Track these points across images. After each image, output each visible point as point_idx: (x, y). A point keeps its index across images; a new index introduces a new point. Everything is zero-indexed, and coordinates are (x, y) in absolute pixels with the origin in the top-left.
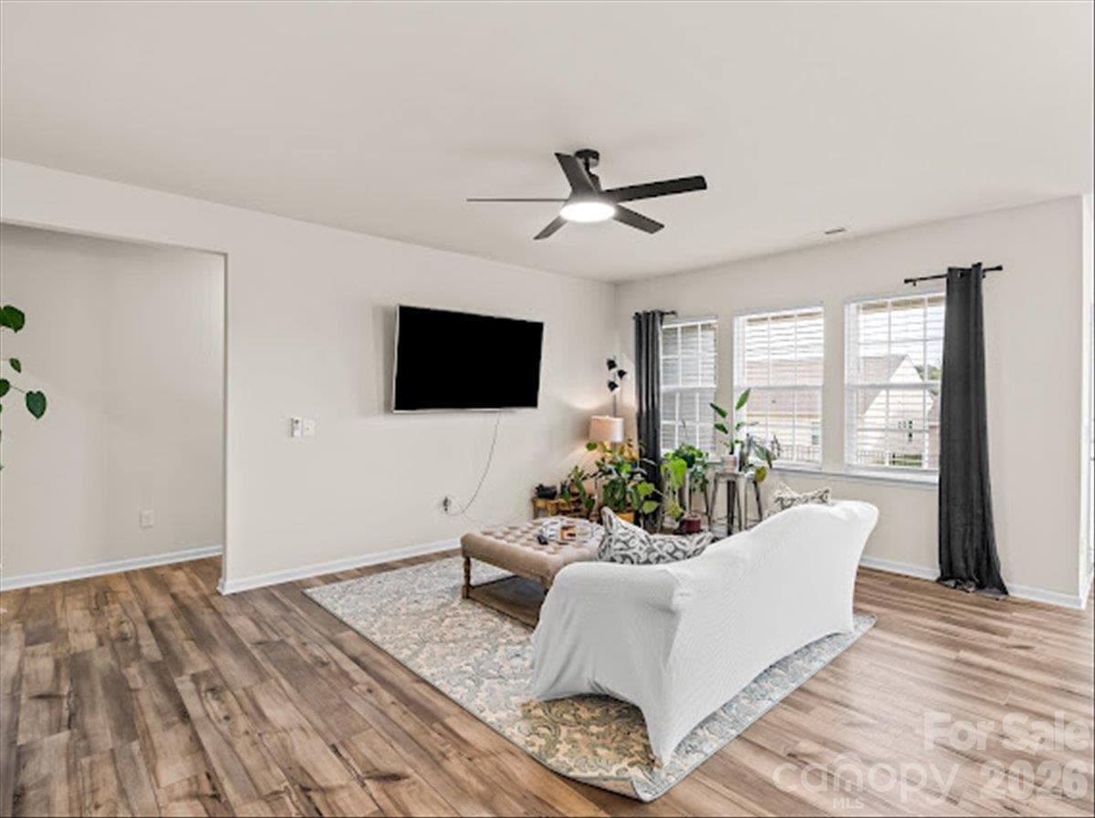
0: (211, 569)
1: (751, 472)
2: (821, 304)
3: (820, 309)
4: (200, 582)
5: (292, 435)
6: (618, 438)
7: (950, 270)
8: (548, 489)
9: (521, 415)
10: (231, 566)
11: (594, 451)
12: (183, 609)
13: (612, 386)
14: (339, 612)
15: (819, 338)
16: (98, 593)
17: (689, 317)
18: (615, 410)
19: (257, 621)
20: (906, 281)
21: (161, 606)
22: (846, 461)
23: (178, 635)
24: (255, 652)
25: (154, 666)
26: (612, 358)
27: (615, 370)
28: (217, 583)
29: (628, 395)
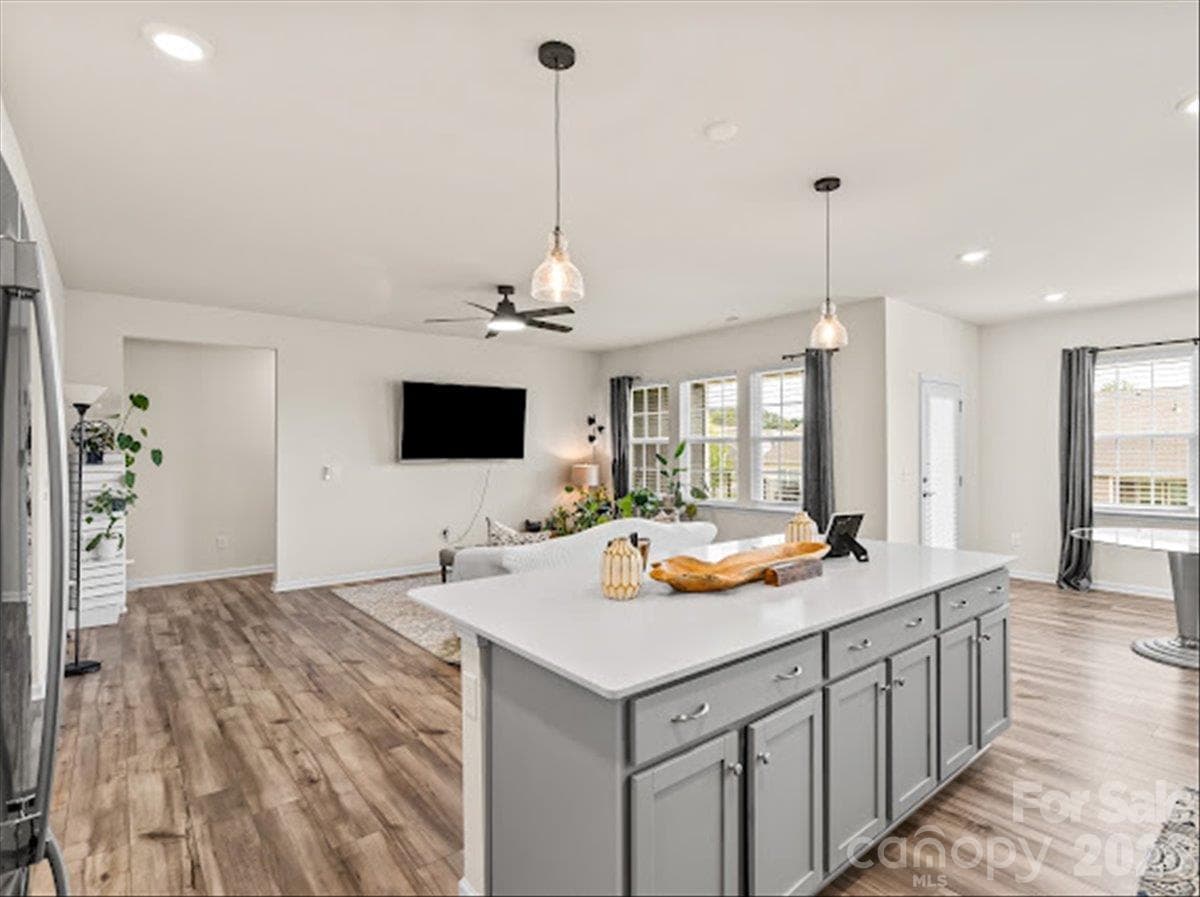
0: (268, 578)
1: (683, 508)
2: (735, 372)
3: (734, 377)
4: (259, 586)
5: (324, 478)
6: (594, 481)
7: (807, 350)
8: (534, 524)
9: (510, 464)
10: (280, 577)
11: (573, 493)
12: (248, 600)
13: (592, 439)
14: (351, 601)
15: (732, 400)
16: (191, 591)
17: (651, 381)
18: (595, 459)
19: (296, 604)
20: (784, 358)
21: (232, 597)
22: (752, 498)
23: (243, 610)
24: (293, 618)
25: (229, 623)
26: (592, 416)
27: (594, 426)
28: (270, 585)
29: (605, 446)
